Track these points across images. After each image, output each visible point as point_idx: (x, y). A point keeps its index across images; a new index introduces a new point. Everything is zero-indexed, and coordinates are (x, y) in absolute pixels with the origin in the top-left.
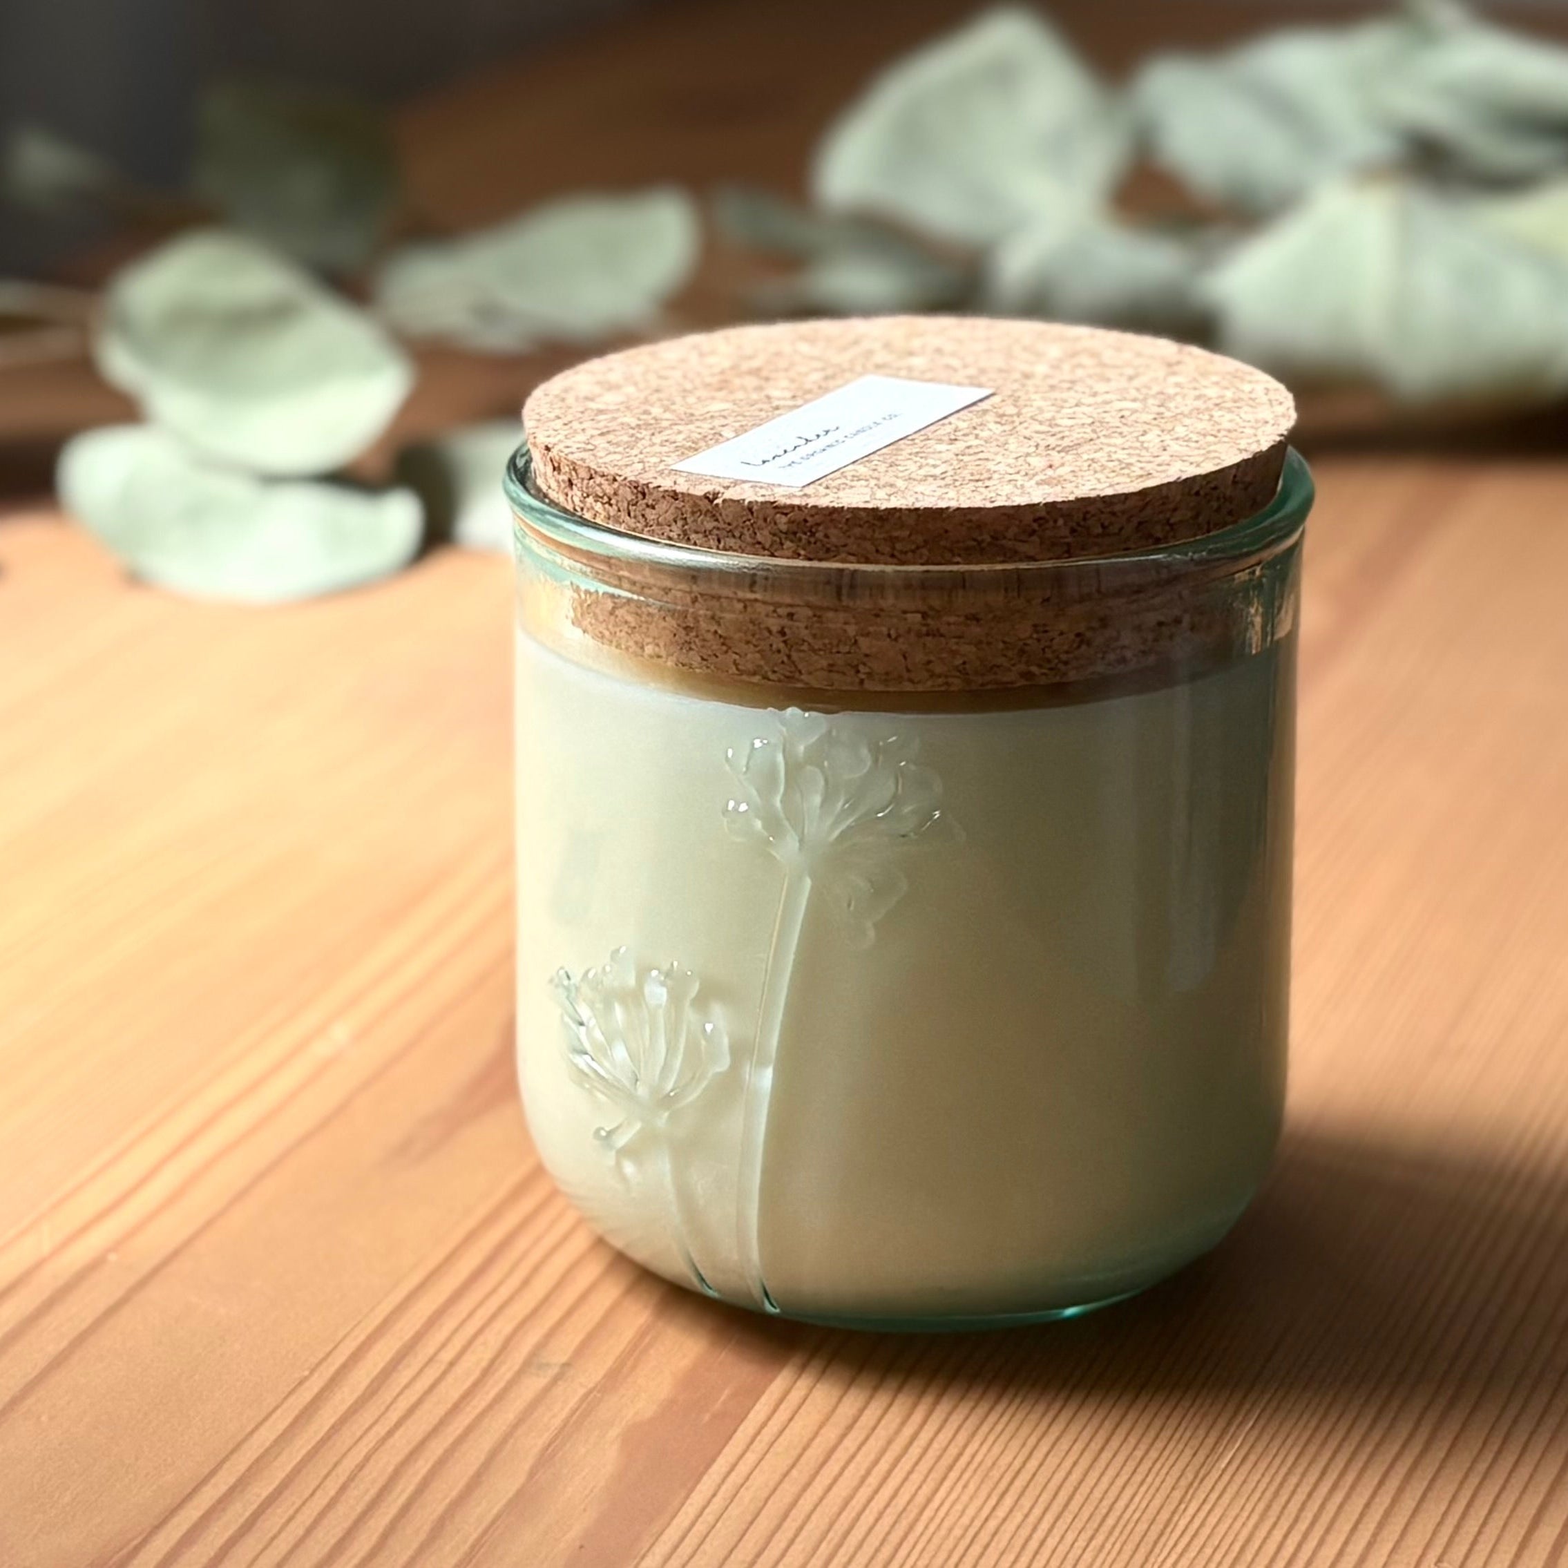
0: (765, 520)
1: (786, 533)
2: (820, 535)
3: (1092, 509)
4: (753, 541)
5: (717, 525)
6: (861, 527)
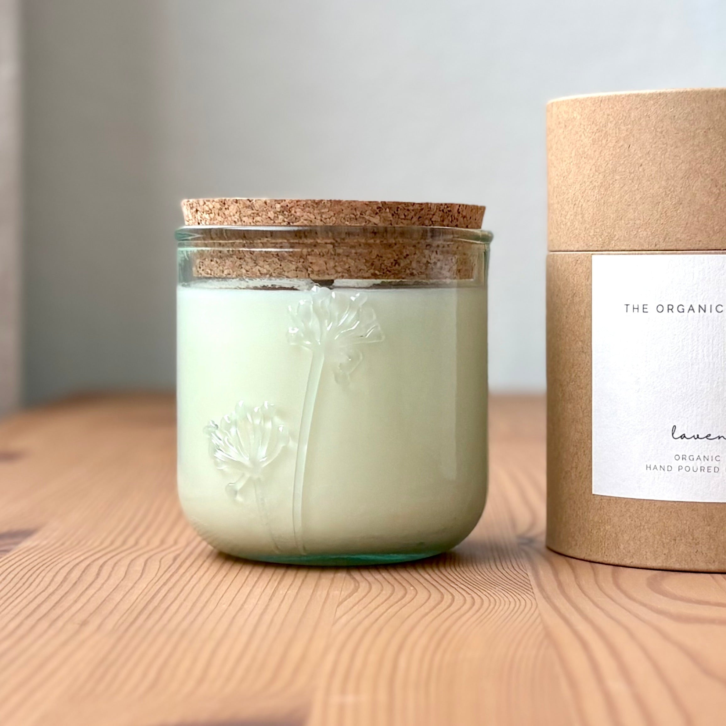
0: (271, 207)
1: (280, 212)
2: (293, 212)
3: (400, 206)
4: (267, 217)
5: (253, 212)
6: (309, 207)
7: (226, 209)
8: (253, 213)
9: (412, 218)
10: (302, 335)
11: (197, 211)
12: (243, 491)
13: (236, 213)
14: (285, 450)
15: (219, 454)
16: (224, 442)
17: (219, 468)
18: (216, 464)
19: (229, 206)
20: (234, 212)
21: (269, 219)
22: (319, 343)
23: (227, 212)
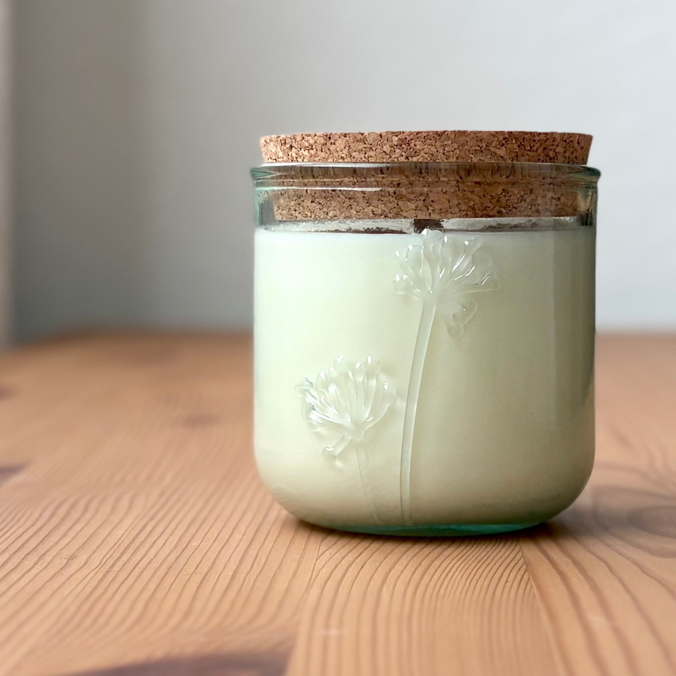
0: (388, 140)
1: (397, 146)
2: (412, 145)
3: (526, 136)
4: (382, 151)
5: (365, 146)
6: (431, 139)
7: (331, 143)
8: (365, 148)
9: (537, 149)
10: (412, 283)
11: (291, 147)
12: (342, 456)
13: (345, 148)
14: (392, 412)
15: (314, 416)
16: (320, 401)
17: (314, 431)
18: (311, 425)
19: (336, 140)
20: (342, 147)
21: (384, 154)
22: (431, 292)
23: (332, 148)
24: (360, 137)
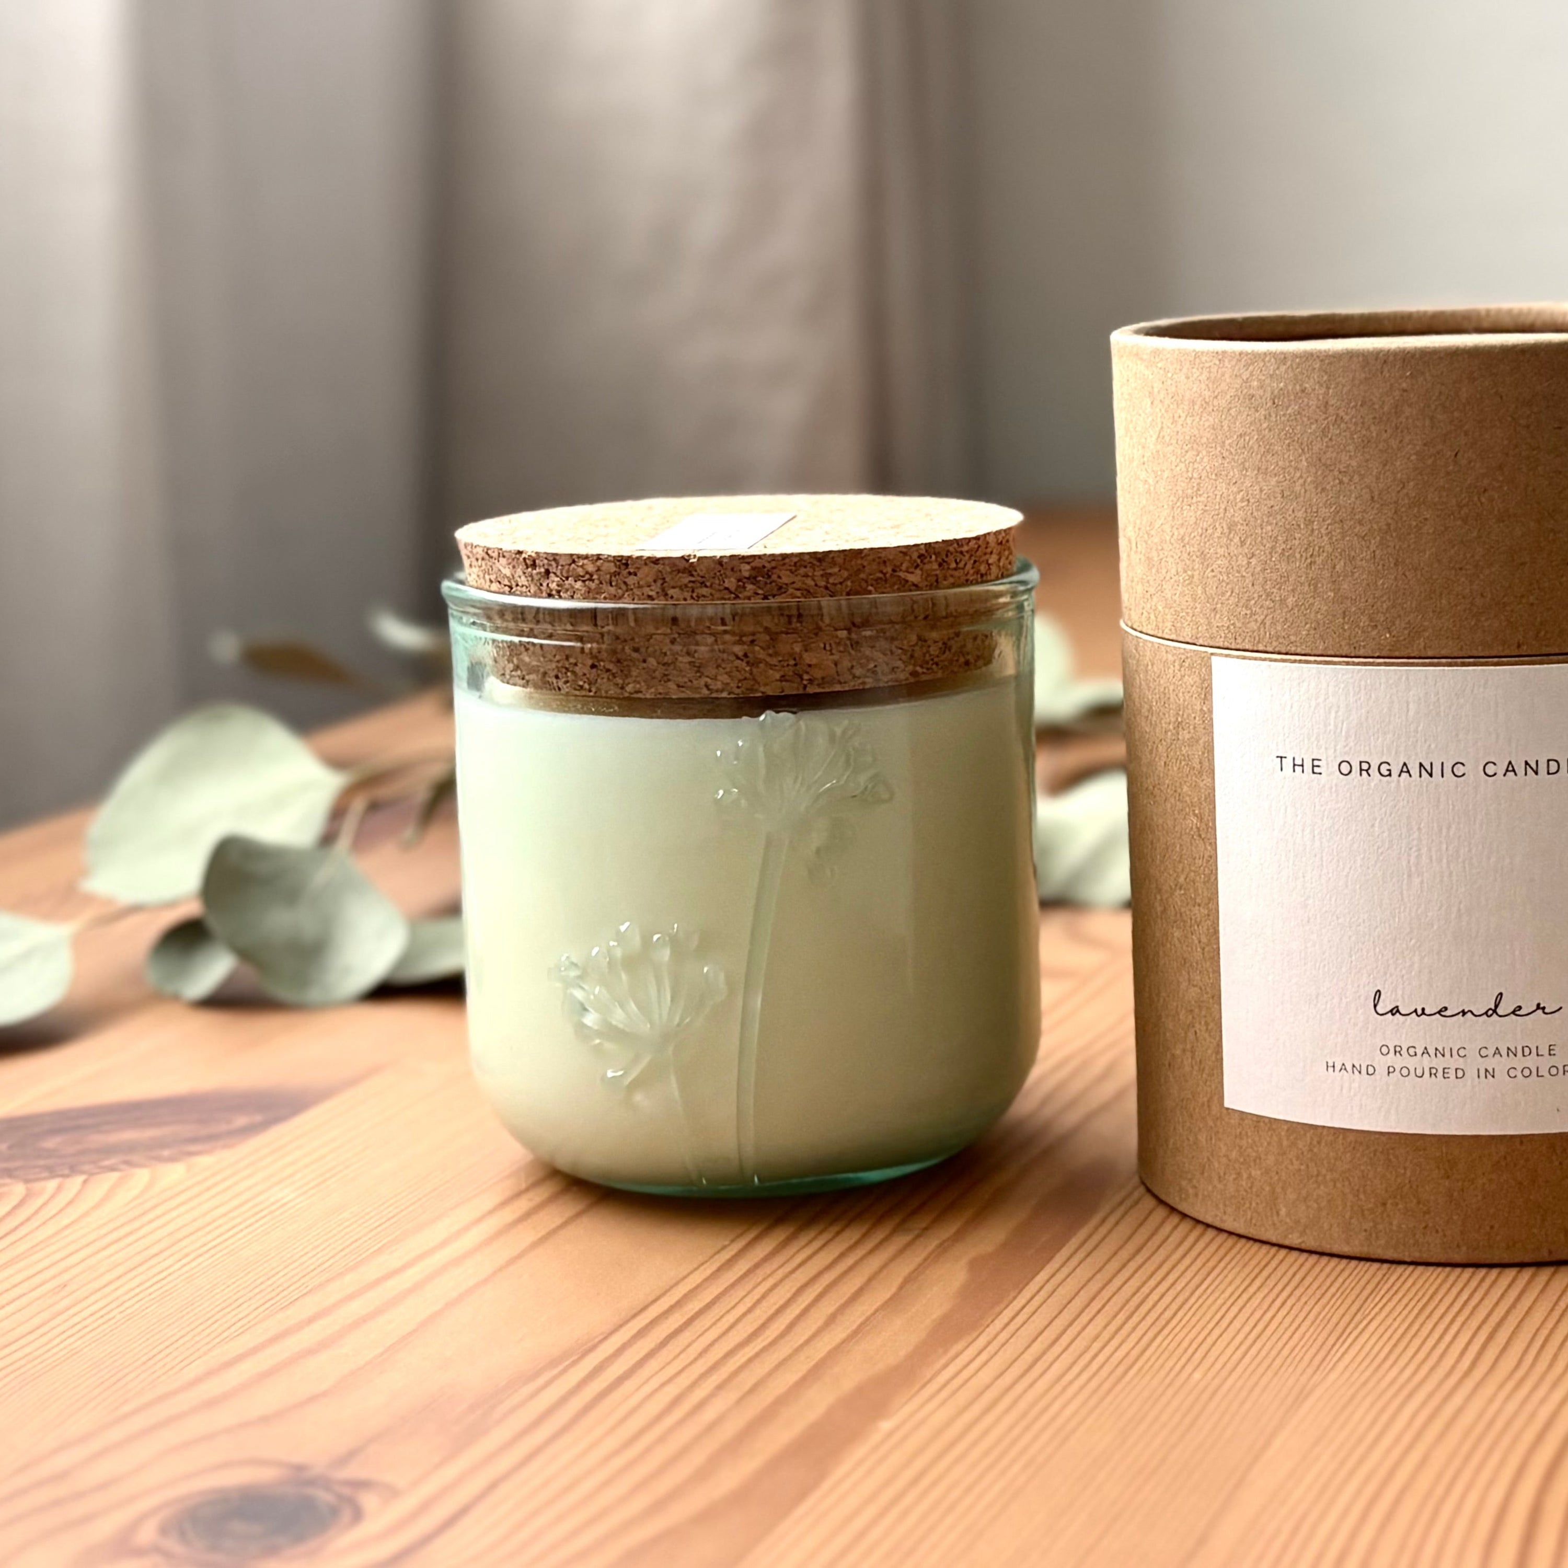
1: (748, 578)
2: (774, 577)
3: (951, 549)
4: (722, 588)
5: (693, 579)
6: (805, 567)
8: (693, 582)
13: (655, 581)
20: (650, 579)
21: (726, 591)
23: (631, 580)
24: (683, 564)
